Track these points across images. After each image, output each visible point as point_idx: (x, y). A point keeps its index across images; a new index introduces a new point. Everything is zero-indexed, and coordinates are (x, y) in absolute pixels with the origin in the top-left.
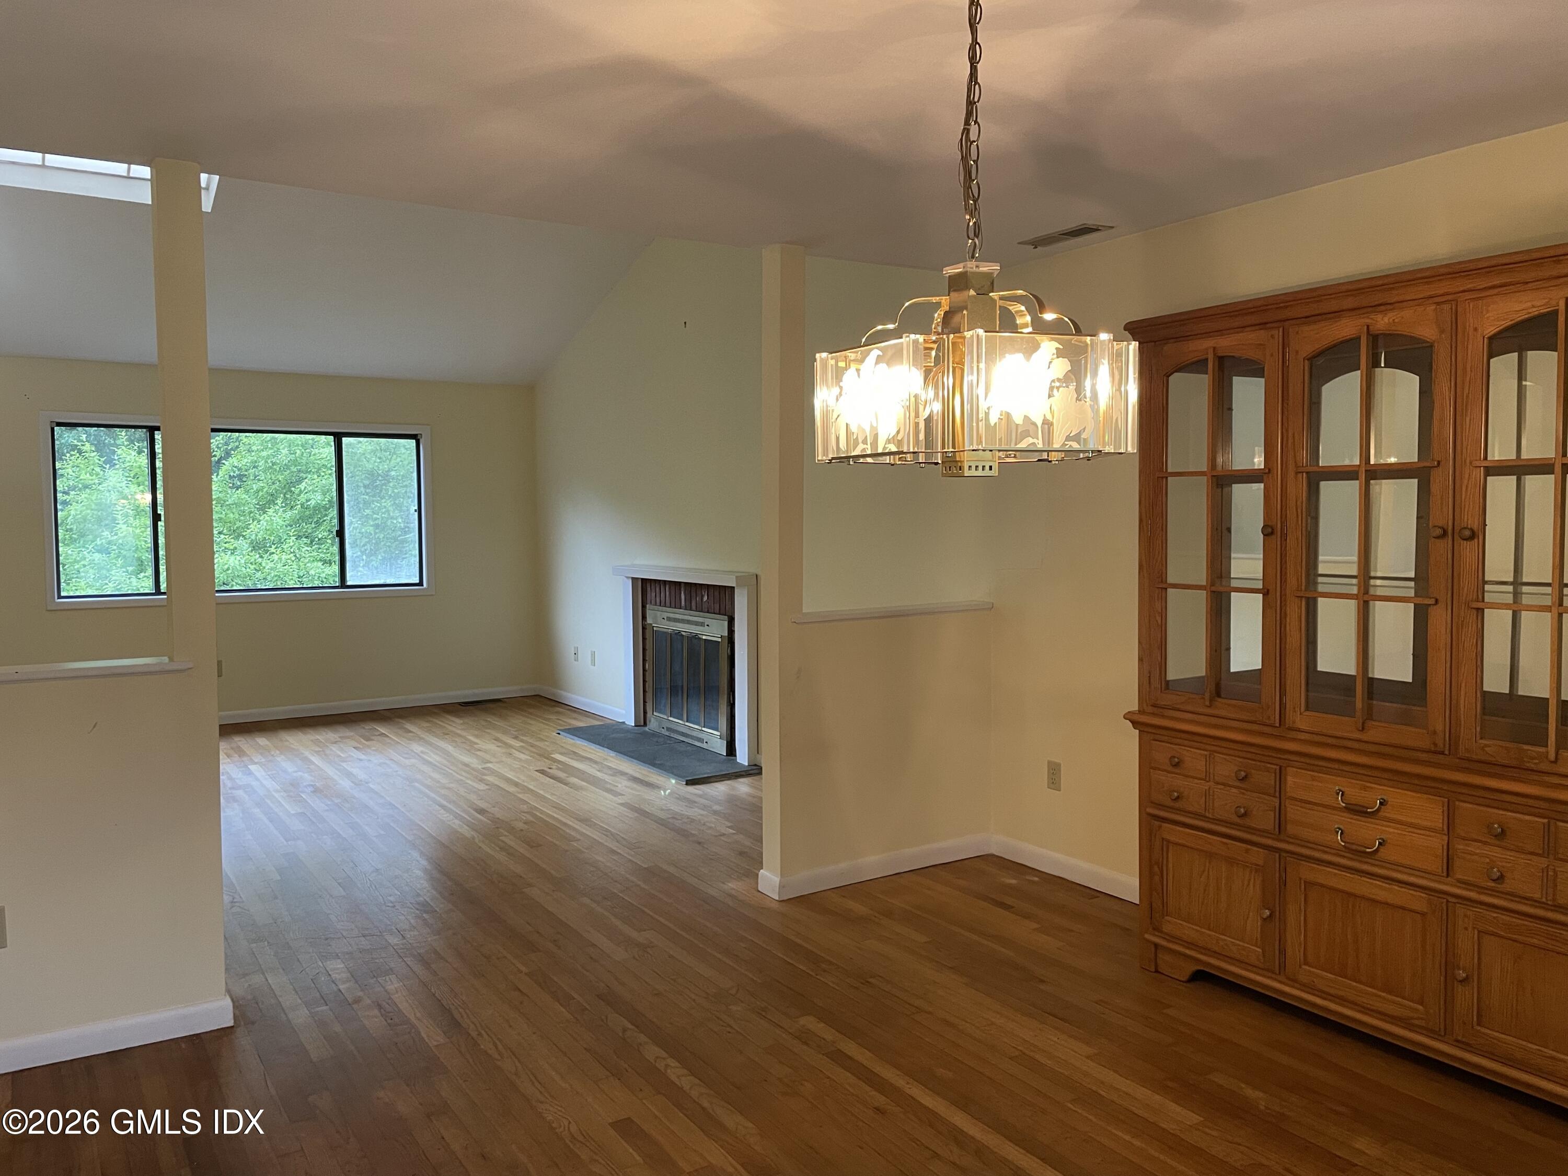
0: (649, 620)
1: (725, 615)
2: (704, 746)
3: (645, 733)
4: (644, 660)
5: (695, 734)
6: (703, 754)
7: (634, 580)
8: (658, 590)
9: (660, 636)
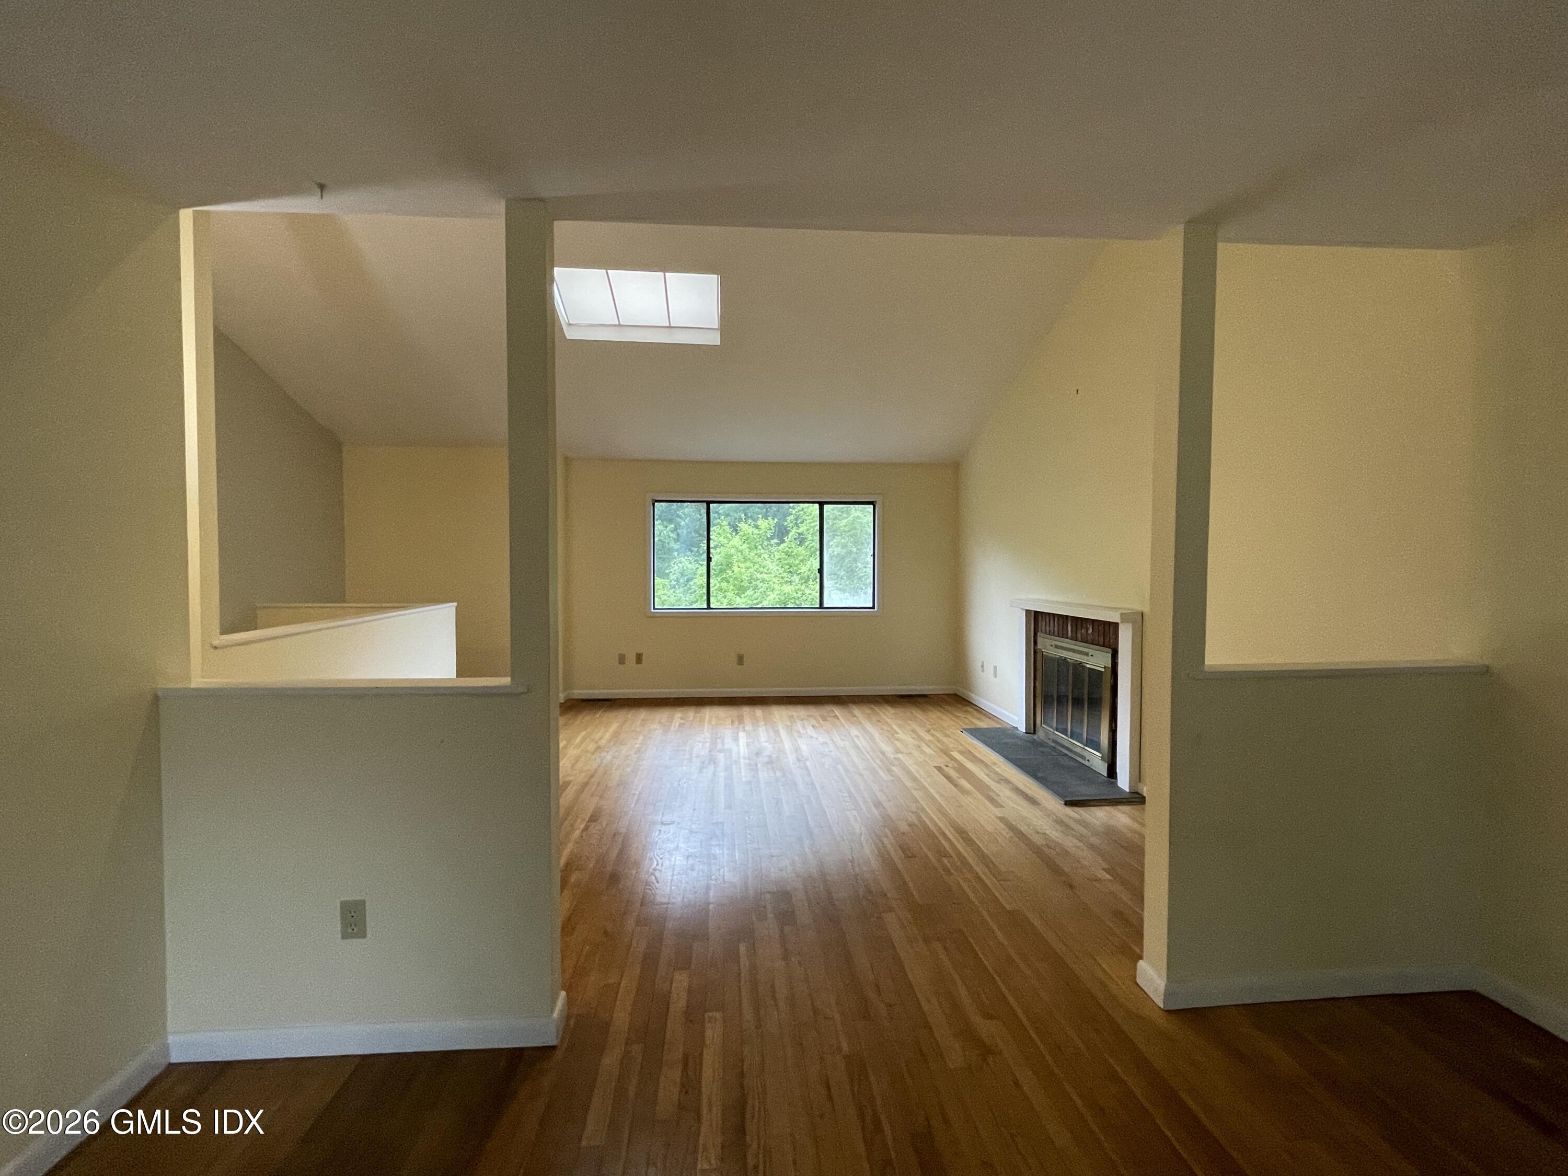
0: (1039, 646)
1: (1110, 648)
2: (1086, 763)
3: (1033, 742)
4: (1035, 679)
5: (1078, 750)
6: (1085, 771)
7: (1028, 612)
8: (1048, 620)
9: (1047, 659)
